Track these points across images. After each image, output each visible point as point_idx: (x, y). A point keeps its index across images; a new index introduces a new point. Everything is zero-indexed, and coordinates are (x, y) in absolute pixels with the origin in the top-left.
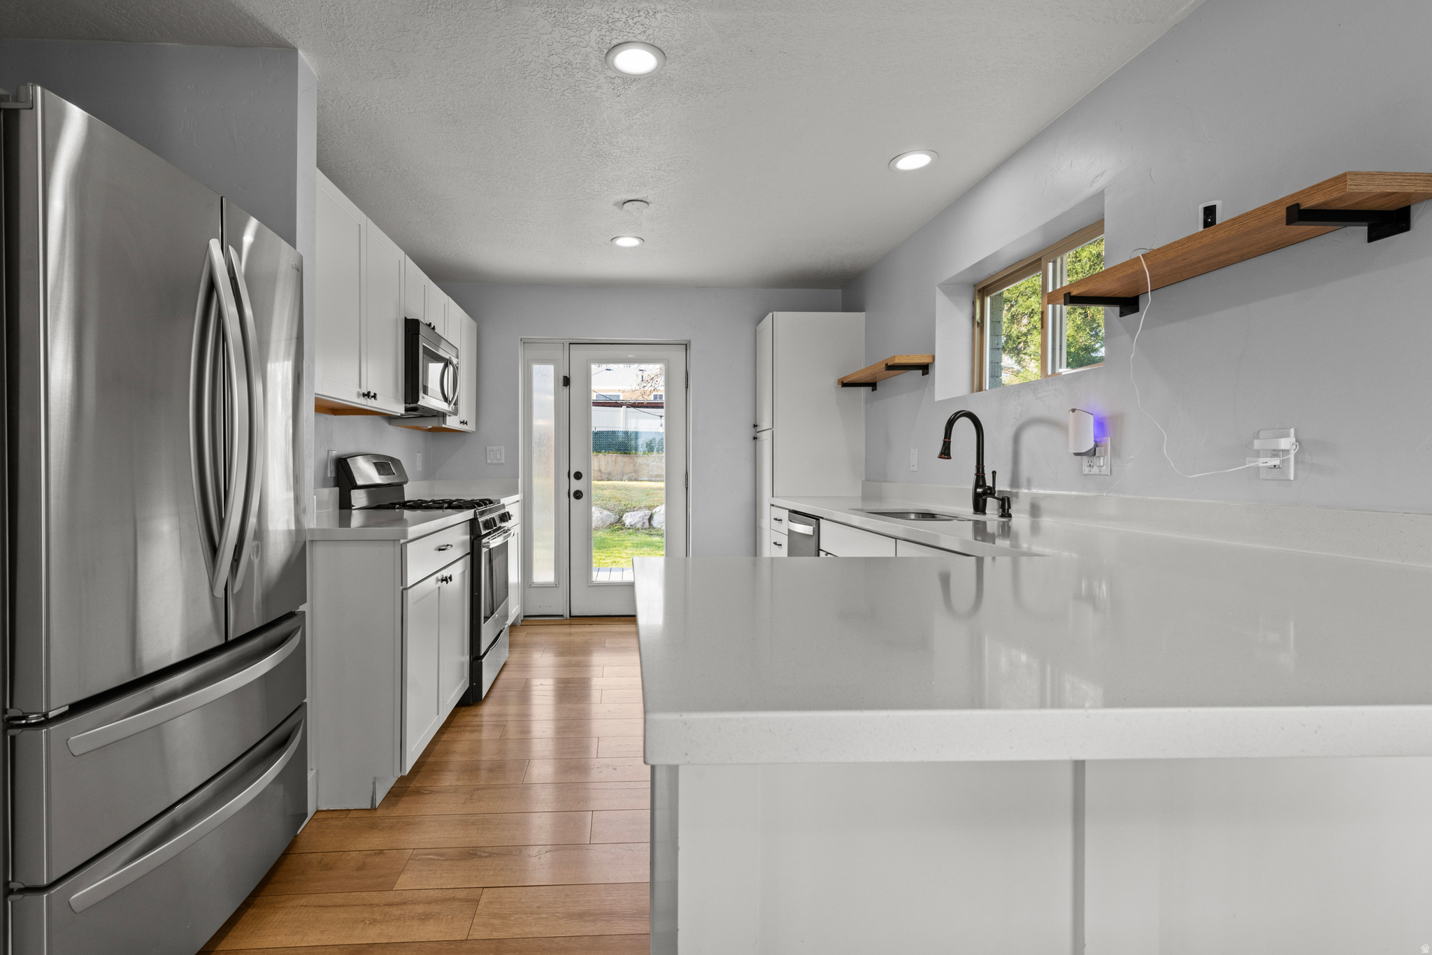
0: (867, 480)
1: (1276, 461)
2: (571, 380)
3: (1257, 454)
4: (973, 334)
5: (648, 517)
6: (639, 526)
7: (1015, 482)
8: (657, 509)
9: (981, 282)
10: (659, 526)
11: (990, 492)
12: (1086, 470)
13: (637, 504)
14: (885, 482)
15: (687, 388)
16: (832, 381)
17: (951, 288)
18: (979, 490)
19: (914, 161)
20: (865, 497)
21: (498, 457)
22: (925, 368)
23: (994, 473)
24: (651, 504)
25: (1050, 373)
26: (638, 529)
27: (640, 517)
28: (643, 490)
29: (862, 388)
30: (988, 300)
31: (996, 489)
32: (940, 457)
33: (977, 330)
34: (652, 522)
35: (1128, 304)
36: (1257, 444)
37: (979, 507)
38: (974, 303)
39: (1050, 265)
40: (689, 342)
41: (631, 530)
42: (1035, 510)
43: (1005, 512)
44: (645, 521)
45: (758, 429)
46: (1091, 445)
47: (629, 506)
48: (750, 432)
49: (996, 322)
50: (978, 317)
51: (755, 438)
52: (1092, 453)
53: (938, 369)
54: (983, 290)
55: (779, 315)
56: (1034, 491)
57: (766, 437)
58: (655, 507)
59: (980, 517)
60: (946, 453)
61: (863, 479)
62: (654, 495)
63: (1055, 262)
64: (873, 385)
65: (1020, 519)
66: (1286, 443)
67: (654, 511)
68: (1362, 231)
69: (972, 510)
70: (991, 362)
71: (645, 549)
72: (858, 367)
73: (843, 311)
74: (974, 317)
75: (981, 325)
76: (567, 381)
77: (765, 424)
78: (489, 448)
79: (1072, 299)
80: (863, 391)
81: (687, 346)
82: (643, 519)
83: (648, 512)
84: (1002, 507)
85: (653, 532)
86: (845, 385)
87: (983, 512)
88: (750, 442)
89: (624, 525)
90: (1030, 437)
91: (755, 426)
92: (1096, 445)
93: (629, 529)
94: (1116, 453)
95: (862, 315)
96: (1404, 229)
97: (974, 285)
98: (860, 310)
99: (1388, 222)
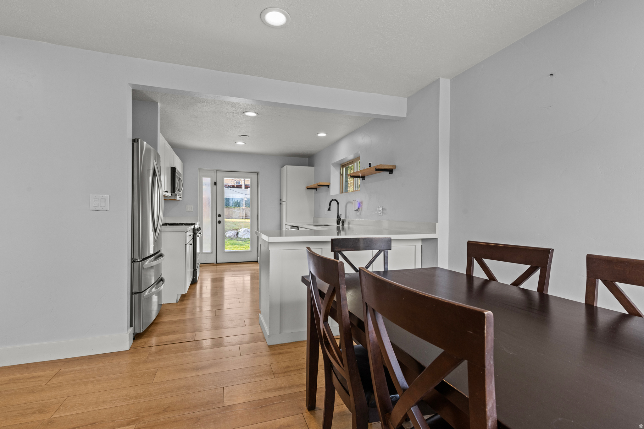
0: (315, 217)
1: (380, 212)
2: (217, 183)
3: (378, 211)
5: (236, 233)
6: (233, 237)
7: (346, 217)
8: (240, 230)
9: (343, 164)
10: (241, 237)
11: (340, 219)
12: (357, 214)
13: (232, 228)
14: (319, 217)
15: (258, 187)
16: (304, 187)
17: (335, 165)
18: (338, 219)
19: (322, 135)
20: (314, 222)
21: (191, 209)
22: (328, 186)
23: (341, 215)
24: (237, 228)
25: (355, 190)
26: (232, 238)
27: (233, 233)
28: (233, 222)
29: (313, 190)
30: (344, 169)
31: (342, 219)
33: (341, 176)
34: (238, 235)
35: (363, 178)
36: (378, 209)
37: (338, 223)
38: (341, 169)
39: (355, 163)
40: (259, 172)
41: (229, 239)
42: (349, 224)
43: (343, 225)
44: (235, 235)
46: (357, 208)
47: (228, 229)
48: (279, 202)
50: (342, 173)
51: (281, 204)
52: (358, 210)
53: (331, 186)
54: (343, 166)
55: (288, 166)
56: (349, 219)
57: (284, 203)
58: (239, 229)
60: (329, 210)
61: (314, 217)
62: (239, 225)
63: (356, 163)
64: (316, 189)
65: (346, 225)
66: (381, 209)
67: (239, 231)
68: (387, 172)
69: (336, 224)
70: (345, 185)
71: (236, 245)
72: (313, 184)
73: (308, 166)
74: (341, 173)
75: (342, 175)
76: (215, 184)
77: (284, 200)
78: (187, 206)
79: (351, 177)
80: (314, 191)
81: (258, 173)
82: (234, 234)
83: (236, 231)
84: (343, 223)
85: (239, 239)
86: (308, 189)
87: (339, 225)
88: (279, 205)
89: (226, 237)
90: (349, 206)
91: (281, 200)
92: (358, 208)
93: (228, 238)
94: (361, 209)
95: (313, 168)
96: (392, 173)
97: (341, 164)
98: (313, 166)
99: (391, 171)
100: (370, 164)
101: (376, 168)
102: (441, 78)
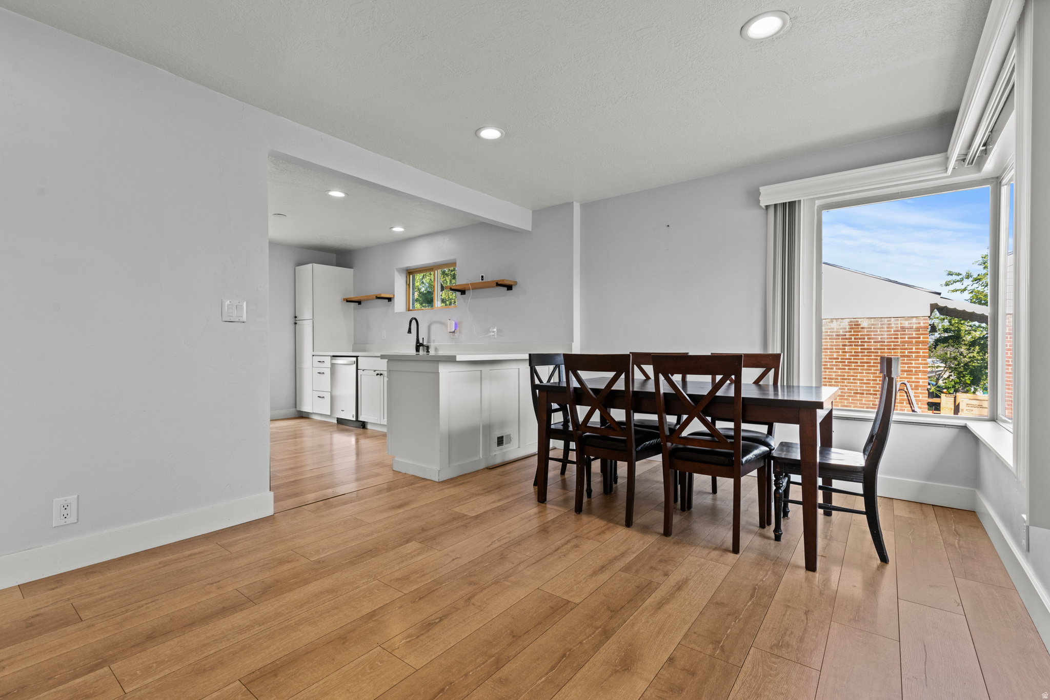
0: (355, 344)
1: (493, 334)
3: (490, 332)
4: (407, 288)
7: (429, 341)
9: (409, 270)
11: (422, 345)
12: (452, 337)
14: (367, 344)
16: (338, 298)
17: (400, 270)
18: (418, 344)
22: (390, 299)
23: (422, 339)
29: (352, 303)
30: (411, 276)
31: (424, 344)
32: (408, 333)
35: (463, 292)
36: (490, 330)
37: (418, 349)
38: (407, 277)
39: (436, 271)
42: (437, 348)
45: (297, 319)
46: (454, 329)
48: (293, 320)
49: (413, 284)
51: (295, 323)
52: (454, 332)
53: (394, 300)
54: (410, 272)
55: (316, 265)
56: (435, 344)
57: (307, 323)
59: (418, 353)
60: (410, 331)
61: (353, 343)
63: (438, 271)
64: (359, 303)
66: (495, 330)
68: (506, 288)
72: (352, 296)
73: (337, 266)
74: (407, 282)
75: (409, 287)
77: (307, 316)
79: (451, 289)
80: (355, 305)
84: (427, 349)
86: (348, 301)
87: (419, 351)
88: (292, 326)
90: (434, 328)
91: (296, 317)
94: (460, 332)
95: (351, 270)
96: (512, 289)
97: (407, 270)
98: (350, 267)
99: (509, 287)
100: (482, 277)
101: (497, 283)
102: (574, 202)
